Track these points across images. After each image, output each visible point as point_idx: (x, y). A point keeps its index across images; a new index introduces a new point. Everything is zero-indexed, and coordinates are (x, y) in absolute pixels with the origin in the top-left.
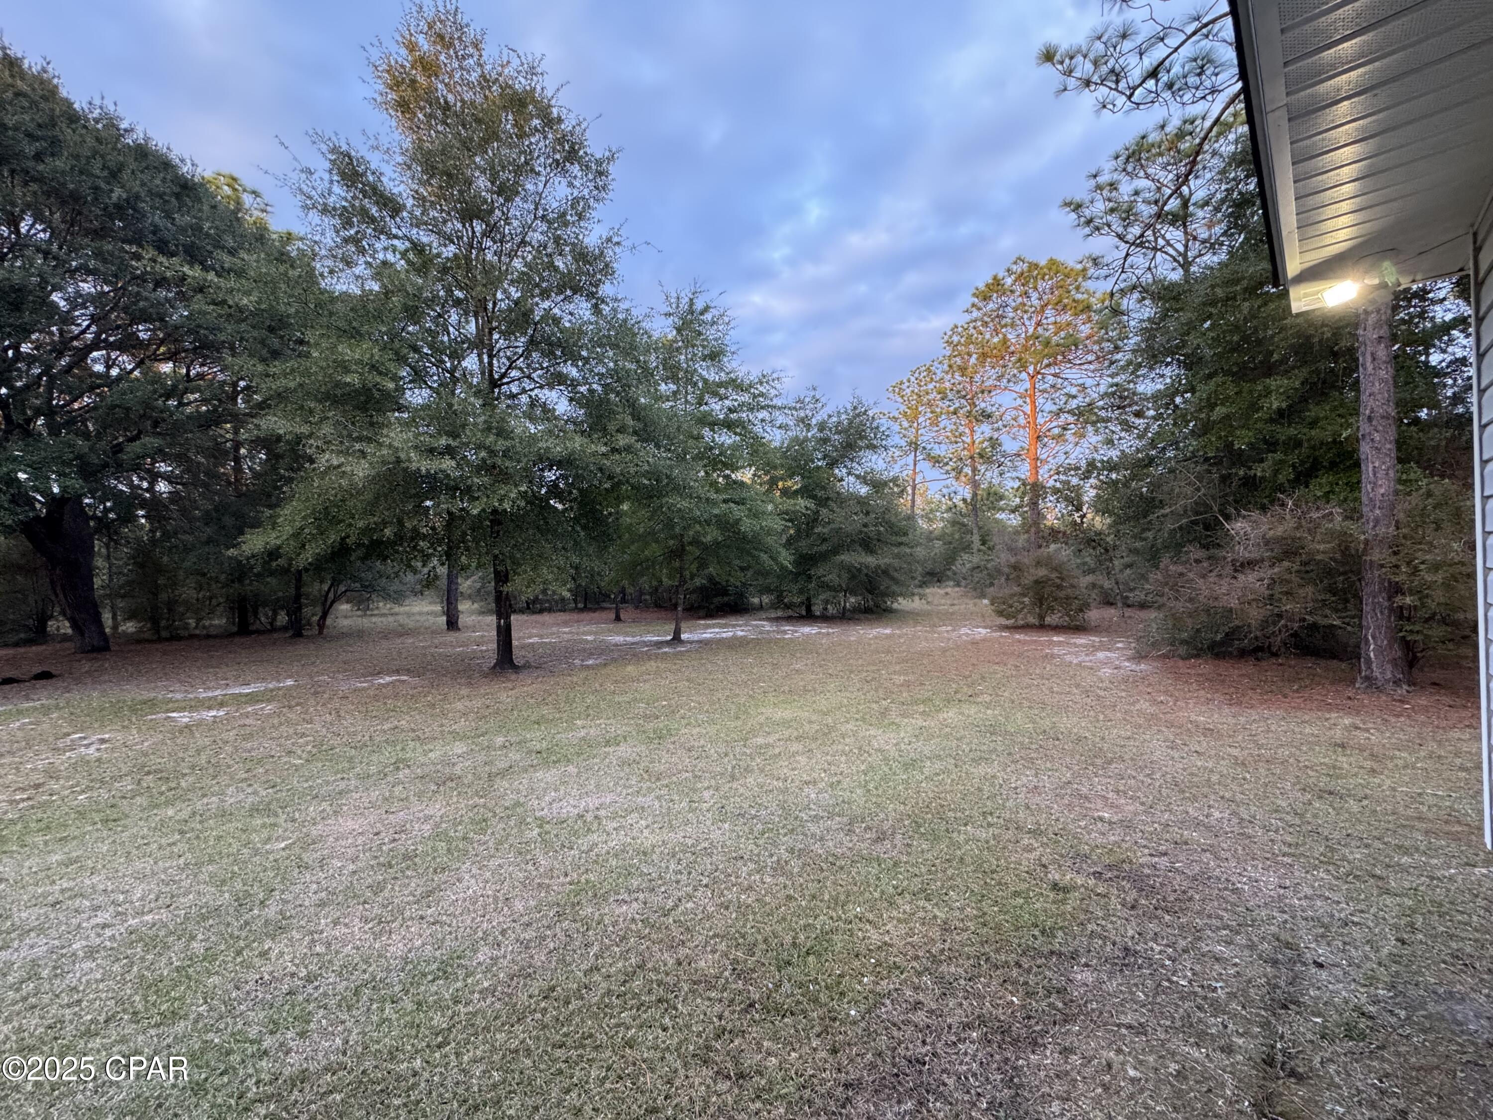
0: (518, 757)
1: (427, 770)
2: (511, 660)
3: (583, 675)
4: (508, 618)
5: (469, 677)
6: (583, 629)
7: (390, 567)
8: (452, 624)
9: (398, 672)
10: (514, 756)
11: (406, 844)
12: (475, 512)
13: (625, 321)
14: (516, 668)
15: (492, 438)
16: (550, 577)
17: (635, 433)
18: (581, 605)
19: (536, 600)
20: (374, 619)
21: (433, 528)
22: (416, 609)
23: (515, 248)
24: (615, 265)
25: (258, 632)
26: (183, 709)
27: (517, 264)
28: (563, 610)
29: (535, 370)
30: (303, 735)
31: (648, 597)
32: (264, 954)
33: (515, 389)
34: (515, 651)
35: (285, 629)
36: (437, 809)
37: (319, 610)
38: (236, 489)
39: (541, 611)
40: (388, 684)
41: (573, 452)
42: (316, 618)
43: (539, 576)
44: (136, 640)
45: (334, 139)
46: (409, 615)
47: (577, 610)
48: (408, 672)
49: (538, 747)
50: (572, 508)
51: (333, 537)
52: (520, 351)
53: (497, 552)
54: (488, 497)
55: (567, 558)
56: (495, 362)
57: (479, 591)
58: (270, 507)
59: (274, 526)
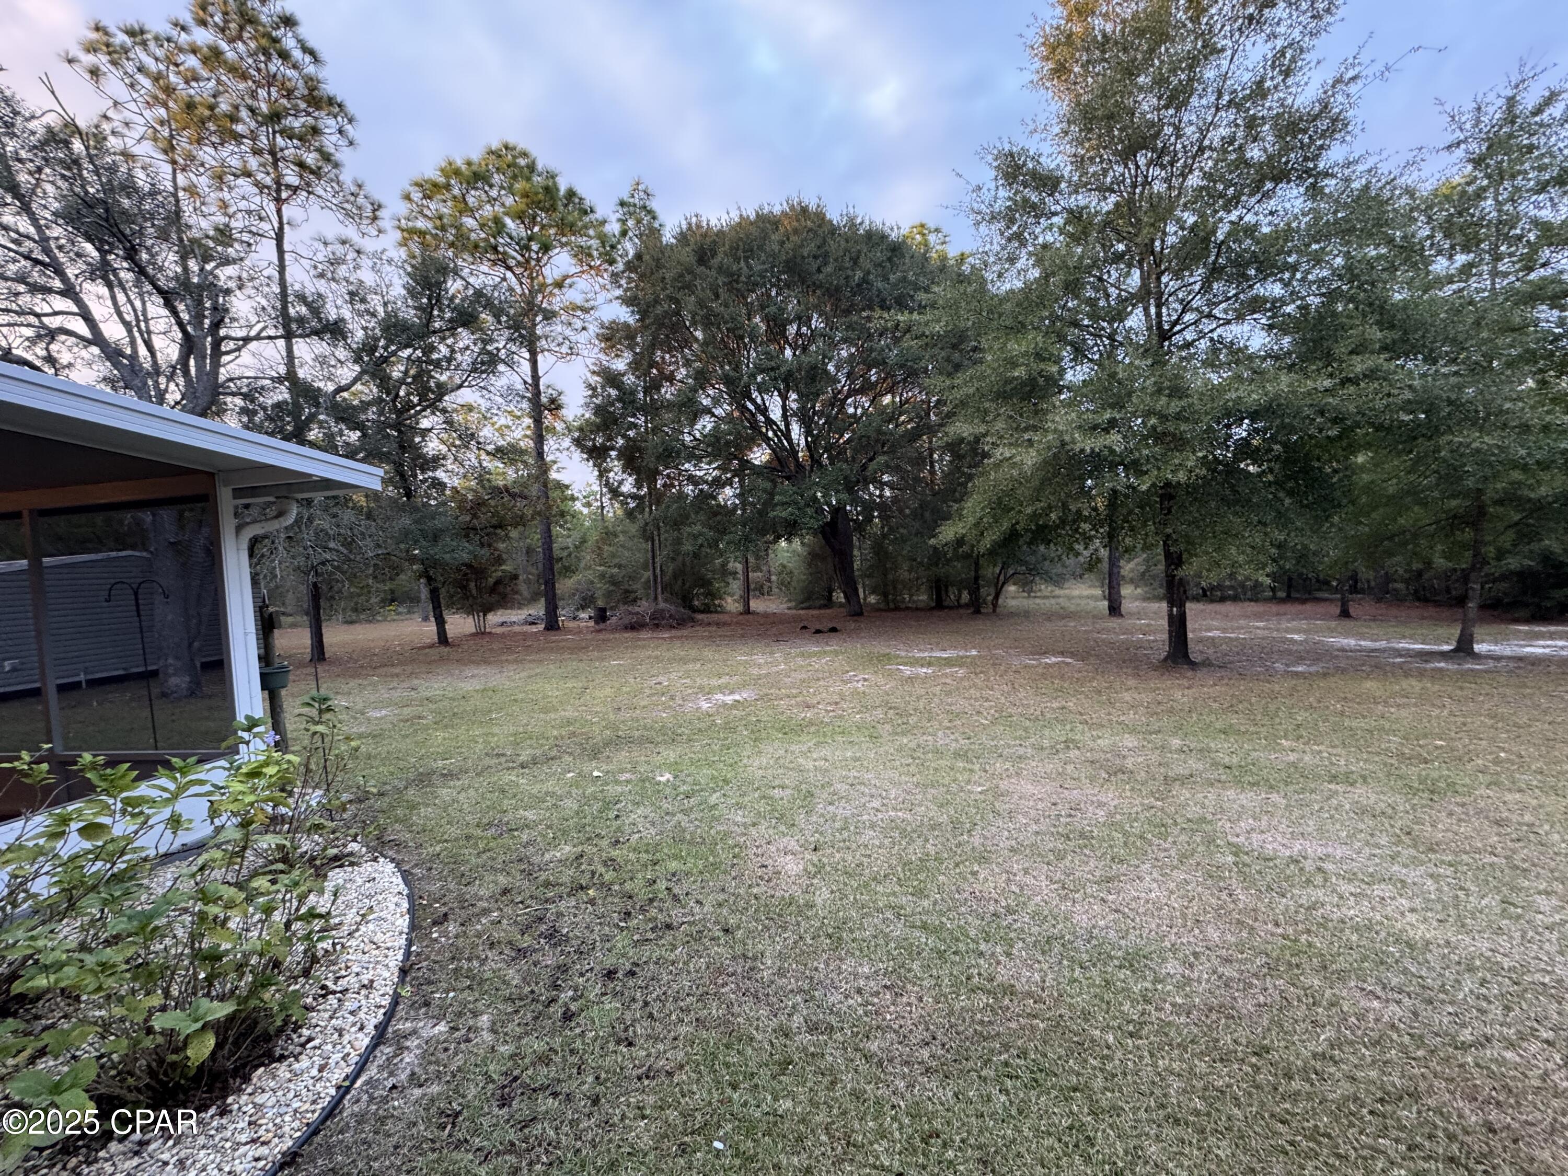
0: (1200, 766)
1: (1097, 756)
2: (1186, 655)
3: (1289, 683)
4: (1182, 606)
5: (1136, 668)
6: (1284, 625)
7: (1053, 551)
8: (1115, 609)
9: (1062, 653)
10: (1194, 764)
11: (1080, 823)
12: (1144, 488)
13: (1367, 187)
14: (1193, 665)
15: (1163, 400)
16: (1241, 559)
17: (1385, 348)
18: (1281, 594)
19: (1220, 587)
20: (1038, 601)
21: (1095, 509)
22: (1076, 592)
23: (1190, 161)
24: (1350, 113)
25: (950, 608)
26: (905, 664)
27: (1194, 180)
28: (1254, 599)
29: (1217, 304)
30: (987, 700)
31: (1400, 586)
32: (974, 874)
33: (1189, 335)
34: (1191, 645)
35: (967, 606)
36: (1110, 797)
37: (992, 591)
38: (932, 489)
39: (1222, 600)
40: (1055, 664)
41: (1277, 396)
42: (990, 598)
43: (1225, 557)
44: (876, 609)
45: (998, 145)
46: (1070, 598)
47: (1274, 599)
48: (1072, 655)
49: (1227, 760)
50: (1271, 470)
51: (1006, 525)
52: (1197, 287)
53: (1169, 530)
54: (1159, 469)
55: (1266, 534)
56: (1164, 310)
57: (1143, 574)
58: (955, 501)
59: (961, 517)
